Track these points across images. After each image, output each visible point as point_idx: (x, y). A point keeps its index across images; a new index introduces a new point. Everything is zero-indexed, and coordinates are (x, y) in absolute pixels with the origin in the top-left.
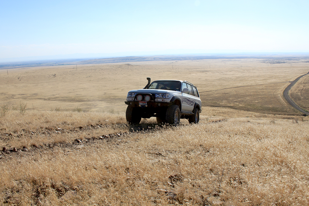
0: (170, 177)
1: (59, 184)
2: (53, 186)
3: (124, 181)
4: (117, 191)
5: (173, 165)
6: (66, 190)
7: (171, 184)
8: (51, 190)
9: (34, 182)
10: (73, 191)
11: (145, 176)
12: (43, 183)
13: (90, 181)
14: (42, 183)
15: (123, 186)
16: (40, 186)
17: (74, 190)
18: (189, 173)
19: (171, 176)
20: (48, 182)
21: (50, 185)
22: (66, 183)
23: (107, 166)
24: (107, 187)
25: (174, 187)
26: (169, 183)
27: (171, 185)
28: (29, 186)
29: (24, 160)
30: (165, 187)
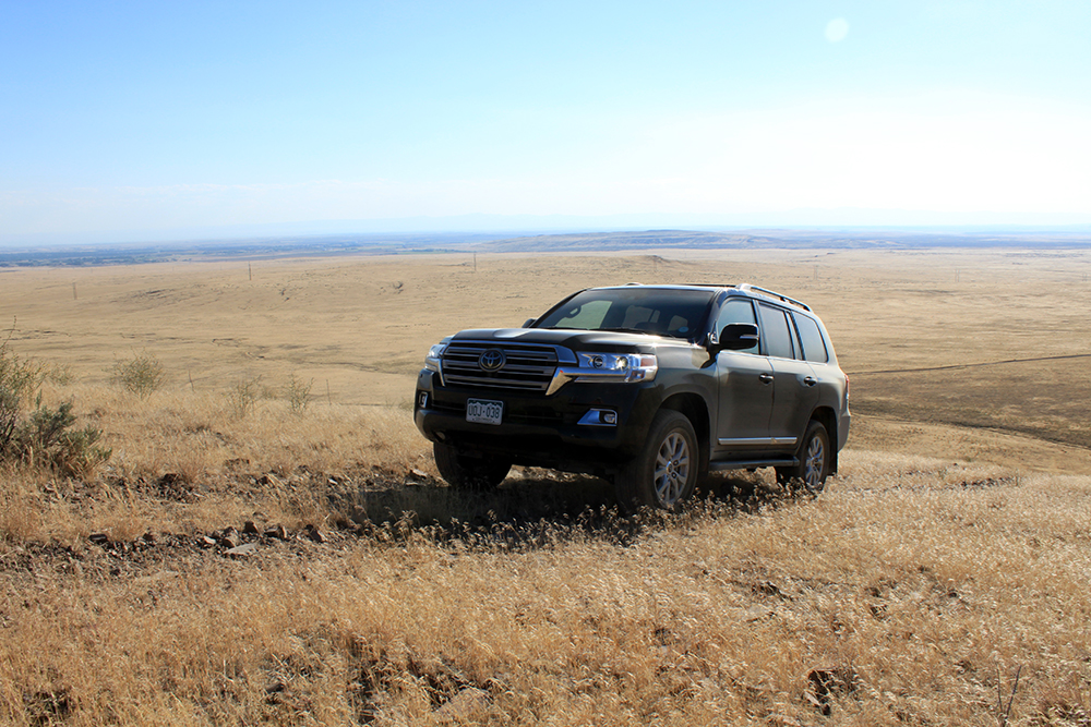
0: (813, 676)
1: (431, 661)
2: (414, 668)
3: (649, 673)
4: (628, 705)
5: (823, 634)
6: (459, 686)
7: (817, 703)
8: (407, 679)
9: (354, 648)
10: (481, 693)
11: (730, 665)
12: (383, 653)
13: (538, 663)
14: (377, 655)
15: (647, 691)
16: (374, 662)
17: (485, 687)
18: (883, 670)
19: (822, 673)
20: (399, 652)
21: (403, 662)
22: (453, 661)
23: (596, 616)
24: (595, 689)
25: (827, 712)
26: (809, 697)
27: (816, 706)
28: (338, 661)
29: (318, 569)
30: (795, 709)
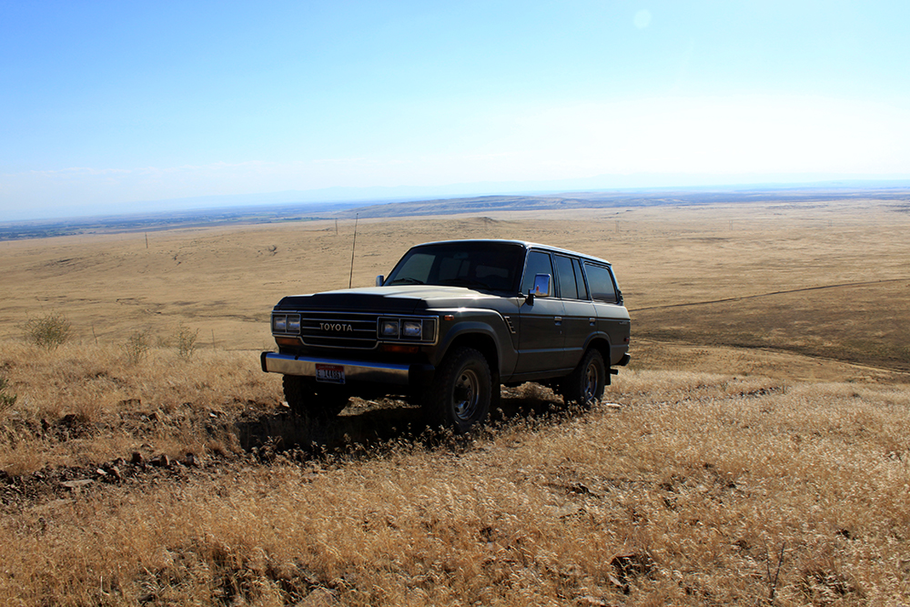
0: (614, 562)
1: (289, 566)
2: (272, 574)
3: (476, 567)
4: (457, 596)
5: (624, 525)
6: (310, 587)
7: (619, 583)
8: (265, 583)
9: (219, 557)
10: (328, 592)
11: (544, 555)
12: (245, 561)
13: (379, 563)
14: (239, 563)
15: (474, 582)
16: (236, 570)
17: (332, 587)
18: (674, 552)
19: (621, 558)
20: (259, 559)
21: (262, 568)
22: (307, 565)
23: (430, 521)
24: (429, 583)
25: (627, 591)
26: (612, 579)
27: (618, 587)
28: (205, 570)
29: (189, 491)
30: (600, 590)
